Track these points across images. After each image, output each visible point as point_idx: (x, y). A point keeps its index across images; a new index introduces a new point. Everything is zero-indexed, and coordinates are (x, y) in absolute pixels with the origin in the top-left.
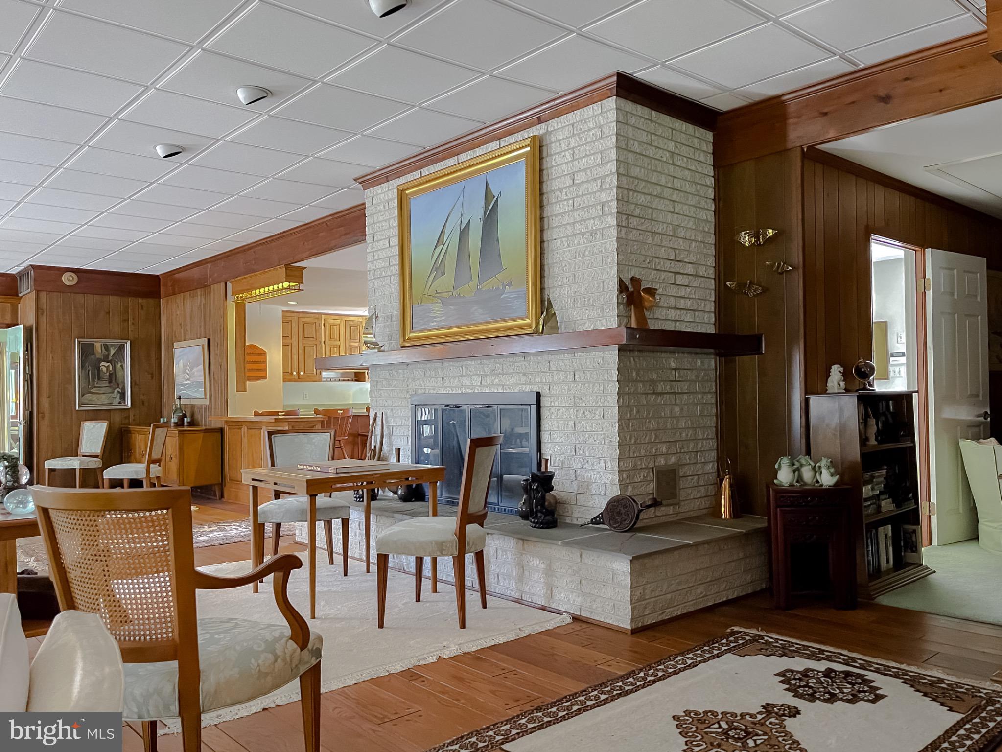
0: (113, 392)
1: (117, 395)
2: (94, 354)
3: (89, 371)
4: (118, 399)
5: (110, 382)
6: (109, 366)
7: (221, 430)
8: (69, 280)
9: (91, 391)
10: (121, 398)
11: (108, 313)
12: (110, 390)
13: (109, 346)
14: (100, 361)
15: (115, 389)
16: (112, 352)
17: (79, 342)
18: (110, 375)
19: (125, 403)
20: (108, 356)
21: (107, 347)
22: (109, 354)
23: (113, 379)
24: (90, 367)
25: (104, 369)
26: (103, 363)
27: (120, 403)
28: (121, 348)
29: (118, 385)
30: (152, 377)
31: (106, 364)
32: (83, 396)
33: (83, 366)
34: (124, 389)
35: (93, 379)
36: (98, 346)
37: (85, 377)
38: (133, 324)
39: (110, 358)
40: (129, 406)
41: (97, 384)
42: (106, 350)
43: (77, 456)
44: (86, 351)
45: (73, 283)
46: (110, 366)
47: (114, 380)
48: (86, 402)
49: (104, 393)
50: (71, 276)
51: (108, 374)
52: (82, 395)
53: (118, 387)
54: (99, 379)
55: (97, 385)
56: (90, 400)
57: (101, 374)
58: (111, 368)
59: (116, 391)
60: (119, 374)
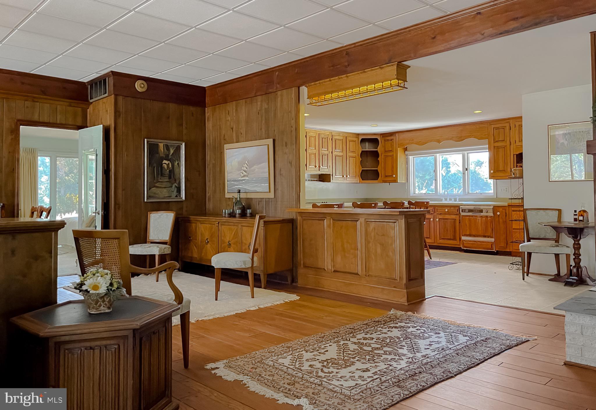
0: (171, 187)
1: (174, 189)
2: (158, 153)
3: (154, 167)
4: (175, 193)
5: (170, 178)
6: (169, 163)
7: (292, 222)
8: (141, 87)
9: (156, 185)
10: (177, 192)
11: (169, 118)
12: (169, 185)
13: (169, 146)
14: (162, 159)
15: (173, 184)
16: (172, 151)
17: (147, 142)
18: (170, 171)
19: (180, 196)
20: (168, 155)
21: (167, 147)
22: (169, 154)
23: (172, 177)
24: (155, 165)
25: (166, 166)
26: (165, 161)
27: (176, 196)
28: (178, 149)
29: (175, 180)
30: (199, 174)
31: (167, 162)
32: (150, 189)
33: (150, 164)
34: (179, 183)
35: (158, 174)
36: (161, 146)
37: (151, 173)
38: (186, 128)
39: (170, 157)
40: (184, 198)
41: (160, 179)
42: (167, 150)
43: (146, 243)
44: (153, 149)
45: (144, 90)
46: (170, 163)
47: (173, 176)
48: (152, 195)
49: (165, 188)
50: (143, 84)
51: (168, 171)
52: (149, 189)
53: (175, 182)
54: (162, 175)
55: (160, 181)
56: (155, 193)
57: (163, 172)
58: (170, 166)
59: (174, 186)
60: (176, 171)
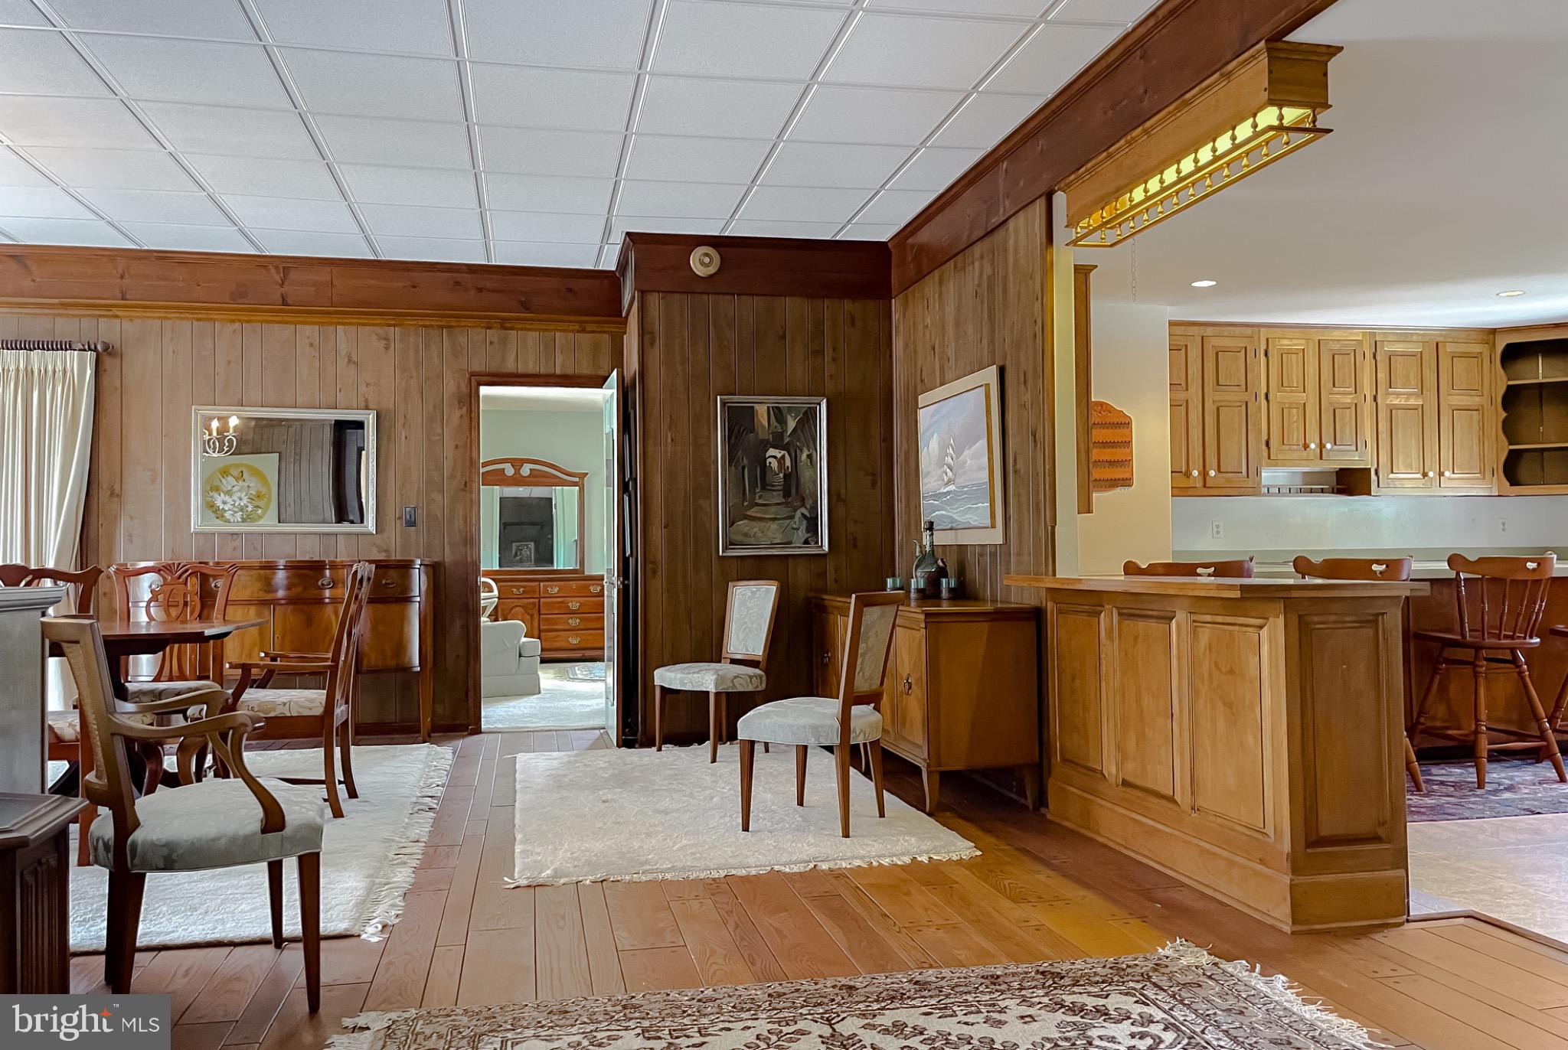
0: (792, 517)
1: (800, 524)
2: (753, 430)
3: (743, 468)
4: (802, 534)
5: (787, 493)
6: (784, 456)
7: (1036, 616)
8: (702, 263)
9: (748, 513)
10: (808, 531)
11: (784, 337)
12: (785, 511)
13: (785, 412)
14: (766, 445)
15: (795, 510)
16: (791, 424)
17: (723, 404)
18: (787, 477)
19: (817, 543)
20: (781, 435)
21: (779, 414)
22: (784, 431)
23: (793, 491)
24: (745, 461)
25: (774, 464)
26: (772, 452)
27: (806, 542)
28: (809, 417)
29: (803, 500)
30: (874, 483)
31: (778, 453)
32: (732, 524)
33: (731, 457)
34: (814, 508)
35: (753, 486)
36: (761, 411)
37: (736, 483)
38: (834, 359)
39: (787, 440)
40: (826, 548)
41: (760, 497)
42: (777, 420)
43: (720, 662)
44: (739, 421)
45: (712, 270)
46: (787, 458)
47: (794, 489)
48: (738, 538)
49: (774, 519)
50: (707, 255)
51: (781, 475)
52: (731, 522)
53: (803, 505)
54: (765, 486)
55: (760, 501)
56: (746, 535)
57: (769, 479)
58: (788, 463)
59: (798, 514)
60: (805, 474)
